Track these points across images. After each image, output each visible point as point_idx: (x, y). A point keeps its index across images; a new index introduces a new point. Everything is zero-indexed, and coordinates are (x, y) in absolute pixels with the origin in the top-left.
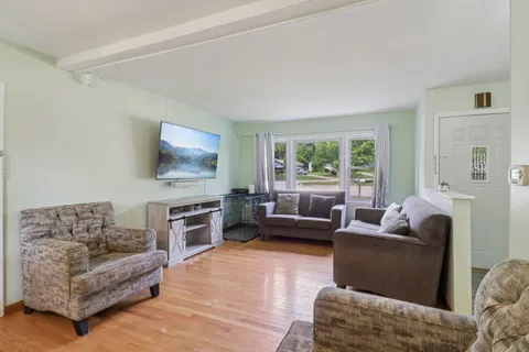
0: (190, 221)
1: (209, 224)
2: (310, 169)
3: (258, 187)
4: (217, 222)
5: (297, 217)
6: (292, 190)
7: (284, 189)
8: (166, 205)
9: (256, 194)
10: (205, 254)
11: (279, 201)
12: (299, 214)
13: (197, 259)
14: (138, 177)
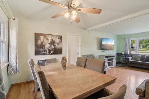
0: (109, 60)
1: (113, 61)
2: (141, 47)
3: (125, 52)
4: (114, 61)
5: (140, 62)
6: (138, 54)
7: (135, 54)
8: (104, 56)
9: (124, 55)
10: (112, 68)
11: (133, 57)
12: (141, 61)
13: (111, 69)
14: (98, 50)
